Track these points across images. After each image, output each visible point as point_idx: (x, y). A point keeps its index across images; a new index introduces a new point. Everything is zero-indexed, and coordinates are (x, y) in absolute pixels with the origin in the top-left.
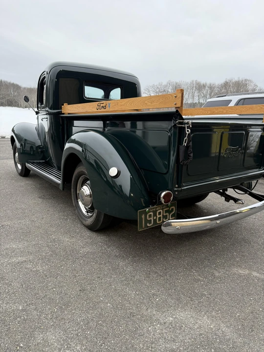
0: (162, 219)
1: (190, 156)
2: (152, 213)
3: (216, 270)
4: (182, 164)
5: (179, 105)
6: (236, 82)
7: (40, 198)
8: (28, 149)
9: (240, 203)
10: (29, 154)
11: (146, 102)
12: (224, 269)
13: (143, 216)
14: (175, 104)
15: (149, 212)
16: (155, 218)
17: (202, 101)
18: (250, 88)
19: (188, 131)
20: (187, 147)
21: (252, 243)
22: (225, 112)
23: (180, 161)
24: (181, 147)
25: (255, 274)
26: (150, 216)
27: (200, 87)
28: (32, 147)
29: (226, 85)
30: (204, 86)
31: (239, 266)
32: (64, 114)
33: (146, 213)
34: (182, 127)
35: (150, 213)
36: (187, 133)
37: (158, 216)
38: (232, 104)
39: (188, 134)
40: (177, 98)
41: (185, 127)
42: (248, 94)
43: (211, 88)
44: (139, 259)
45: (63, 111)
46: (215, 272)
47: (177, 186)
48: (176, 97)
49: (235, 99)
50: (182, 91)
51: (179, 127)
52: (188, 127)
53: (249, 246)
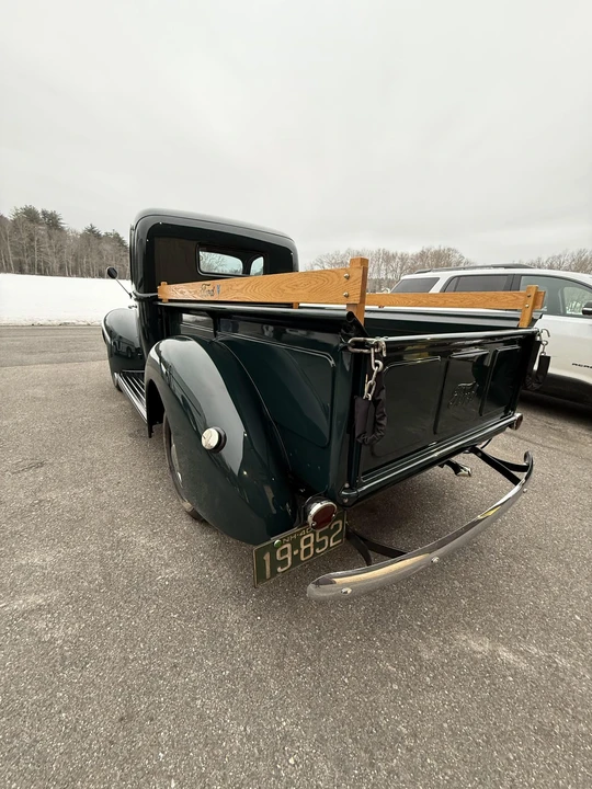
0: (312, 550)
1: (381, 425)
2: (289, 546)
3: (423, 638)
4: (360, 441)
5: (355, 299)
6: (436, 252)
7: (130, 435)
8: (124, 350)
9: (464, 475)
10: (126, 357)
11: (283, 287)
12: (438, 634)
13: (267, 557)
14: (347, 296)
15: (281, 544)
16: (295, 553)
17: (390, 277)
18: (454, 260)
19: (377, 365)
20: (375, 401)
21: (485, 551)
22: (441, 303)
23: (357, 435)
24: (358, 401)
25: (505, 654)
26: (284, 552)
27: (388, 258)
28: (128, 348)
29: (422, 255)
30: (394, 257)
31: (468, 623)
32: (161, 300)
33: (273, 549)
34: (361, 353)
35: (284, 547)
36: (376, 369)
37: (303, 547)
38: (436, 289)
39: (378, 373)
40: (351, 280)
41: (370, 354)
42: (460, 269)
43: (403, 259)
44: (270, 602)
45: (160, 296)
46: (422, 646)
47: (347, 485)
48: (348, 278)
49: (444, 276)
50: (364, 262)
51: (356, 354)
52: (378, 356)
53: (480, 559)
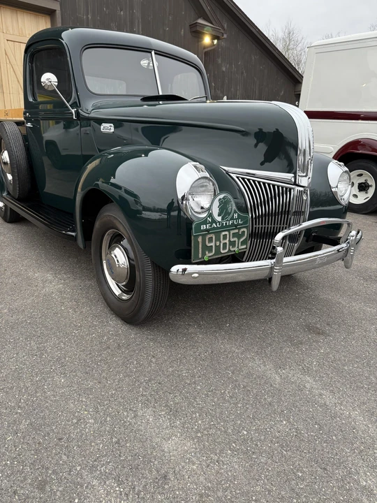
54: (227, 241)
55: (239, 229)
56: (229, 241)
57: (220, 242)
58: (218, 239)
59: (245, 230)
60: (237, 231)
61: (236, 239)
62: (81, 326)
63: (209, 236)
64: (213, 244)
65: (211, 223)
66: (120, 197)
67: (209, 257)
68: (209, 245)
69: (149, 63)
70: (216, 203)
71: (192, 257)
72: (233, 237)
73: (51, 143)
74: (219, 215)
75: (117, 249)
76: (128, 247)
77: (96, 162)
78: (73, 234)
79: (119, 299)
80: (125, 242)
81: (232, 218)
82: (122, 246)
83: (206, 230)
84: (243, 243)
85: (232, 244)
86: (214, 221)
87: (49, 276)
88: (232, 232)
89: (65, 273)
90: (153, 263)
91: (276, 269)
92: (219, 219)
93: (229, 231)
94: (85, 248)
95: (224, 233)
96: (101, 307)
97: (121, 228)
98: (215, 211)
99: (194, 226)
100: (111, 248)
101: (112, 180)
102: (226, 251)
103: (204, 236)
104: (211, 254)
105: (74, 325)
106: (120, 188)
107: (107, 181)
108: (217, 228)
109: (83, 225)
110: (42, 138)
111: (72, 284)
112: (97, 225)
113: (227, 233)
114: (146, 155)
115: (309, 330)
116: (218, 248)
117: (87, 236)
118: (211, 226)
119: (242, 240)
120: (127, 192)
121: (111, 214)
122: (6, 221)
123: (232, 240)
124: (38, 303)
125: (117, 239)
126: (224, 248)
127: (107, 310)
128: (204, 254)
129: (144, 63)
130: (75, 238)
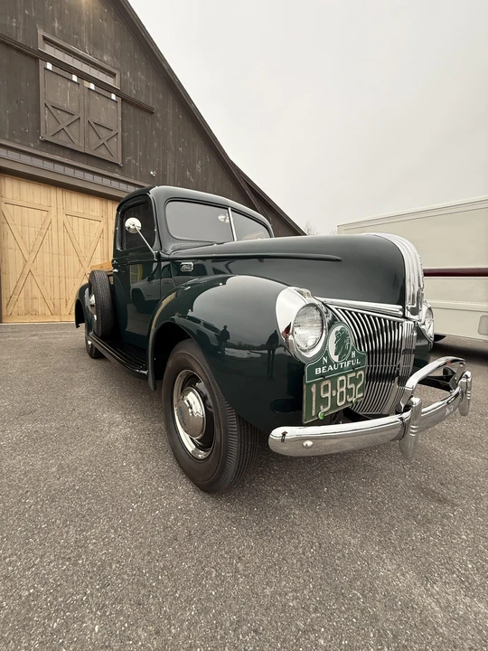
54: (344, 389)
55: (356, 372)
56: (347, 388)
57: (337, 391)
58: (334, 387)
59: (362, 372)
60: (354, 374)
61: (353, 386)
62: (142, 495)
63: (324, 383)
64: (328, 395)
65: (327, 365)
66: (199, 331)
67: (324, 413)
68: (324, 396)
69: (225, 219)
70: (333, 338)
71: (304, 415)
72: (350, 383)
73: (137, 291)
74: (336, 354)
75: (191, 393)
76: (205, 391)
77: (172, 296)
78: (145, 372)
79: (192, 457)
80: (201, 385)
81: (350, 358)
82: (197, 389)
83: (322, 375)
84: (361, 390)
85: (349, 392)
86: (330, 362)
87: (118, 418)
88: (350, 376)
89: (135, 413)
90: (239, 418)
91: (413, 429)
92: (335, 359)
93: (346, 375)
94: (155, 389)
95: (340, 378)
96: (168, 463)
97: (198, 369)
98: (332, 348)
99: (306, 371)
100: (184, 392)
101: (190, 314)
102: (343, 403)
103: (318, 384)
104: (326, 409)
105: (134, 492)
106: (197, 321)
107: (184, 315)
108: (334, 372)
109: (154, 364)
110: (130, 287)
111: (141, 427)
112: (170, 364)
113: (344, 378)
114: (224, 284)
115: (426, 495)
116: (334, 398)
117: (158, 375)
118: (327, 369)
119: (359, 386)
120: (206, 325)
121: (188, 352)
122: (91, 357)
123: (349, 387)
124: (96, 456)
125: (191, 382)
126: (341, 399)
127: (175, 466)
128: (318, 410)
129: (221, 218)
130: (146, 377)
